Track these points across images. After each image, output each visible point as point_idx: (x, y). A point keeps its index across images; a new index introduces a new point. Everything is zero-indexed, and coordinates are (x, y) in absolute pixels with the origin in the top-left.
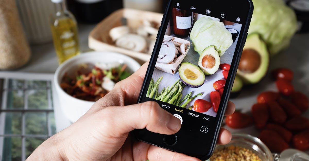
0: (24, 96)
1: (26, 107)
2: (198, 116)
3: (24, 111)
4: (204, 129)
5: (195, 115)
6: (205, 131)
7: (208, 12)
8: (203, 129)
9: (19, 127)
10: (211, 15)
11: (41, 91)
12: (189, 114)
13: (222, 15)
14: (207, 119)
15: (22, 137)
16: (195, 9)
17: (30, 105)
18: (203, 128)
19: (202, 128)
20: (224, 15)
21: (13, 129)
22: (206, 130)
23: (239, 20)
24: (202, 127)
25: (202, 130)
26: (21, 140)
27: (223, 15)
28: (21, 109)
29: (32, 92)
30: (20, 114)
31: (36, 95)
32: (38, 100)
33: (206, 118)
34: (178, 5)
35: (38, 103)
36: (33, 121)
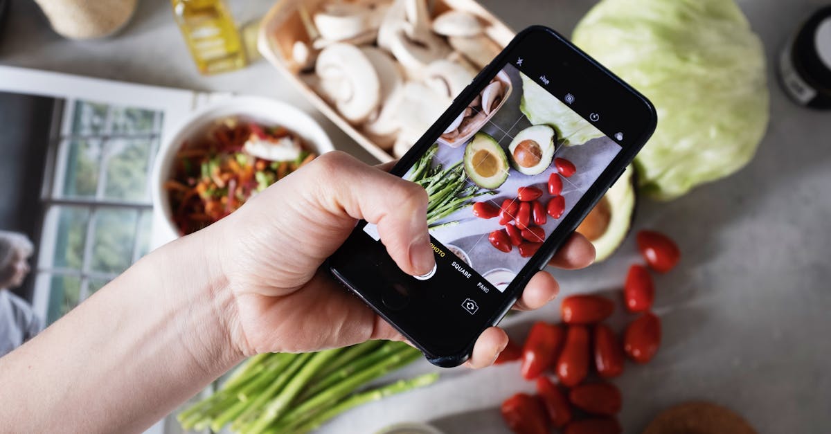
0: (100, 158)
1: (100, 196)
2: (468, 275)
3: (94, 206)
4: (470, 306)
5: (463, 271)
6: (471, 310)
7: (570, 98)
8: (468, 304)
9: (80, 250)
10: (572, 106)
11: (139, 143)
12: (454, 264)
13: (592, 116)
14: (485, 289)
15: (83, 277)
16: (548, 82)
17: (109, 190)
18: (470, 302)
19: (468, 301)
20: (597, 117)
21: (70, 255)
22: (472, 308)
23: (620, 137)
24: (469, 299)
25: (465, 305)
26: (79, 284)
27: (594, 117)
28: (90, 198)
29: (118, 146)
30: (85, 212)
31: (125, 157)
32: (127, 173)
33: (482, 287)
34: (520, 62)
35: (124, 183)
36: (108, 237)
